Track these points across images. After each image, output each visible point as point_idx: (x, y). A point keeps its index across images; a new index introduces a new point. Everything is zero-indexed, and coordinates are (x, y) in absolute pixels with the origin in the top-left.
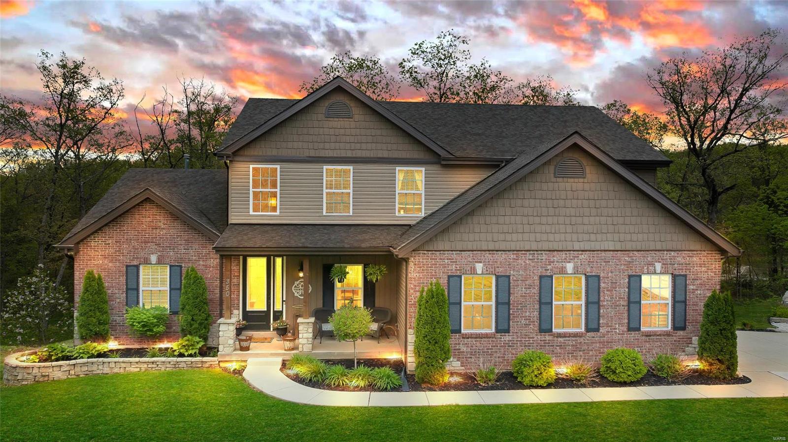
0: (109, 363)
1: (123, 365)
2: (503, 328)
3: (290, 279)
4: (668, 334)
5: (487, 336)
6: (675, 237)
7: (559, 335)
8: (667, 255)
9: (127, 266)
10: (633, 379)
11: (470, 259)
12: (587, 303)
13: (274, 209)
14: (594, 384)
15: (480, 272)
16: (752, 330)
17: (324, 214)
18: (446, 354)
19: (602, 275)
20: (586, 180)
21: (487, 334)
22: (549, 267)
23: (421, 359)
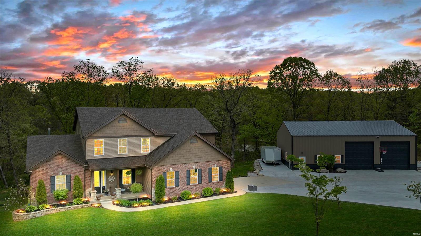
0: (54, 210)
1: (59, 210)
2: (177, 185)
3: (107, 176)
4: (218, 182)
5: (173, 188)
6: (220, 157)
7: (192, 186)
8: (218, 162)
9: (51, 177)
10: (210, 195)
11: (169, 167)
12: (199, 176)
13: (102, 154)
14: (201, 197)
15: (171, 170)
16: (241, 177)
17: (119, 154)
18: (164, 194)
19: (202, 168)
20: (198, 144)
21: (173, 187)
22: (189, 168)
23: (158, 196)
